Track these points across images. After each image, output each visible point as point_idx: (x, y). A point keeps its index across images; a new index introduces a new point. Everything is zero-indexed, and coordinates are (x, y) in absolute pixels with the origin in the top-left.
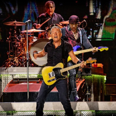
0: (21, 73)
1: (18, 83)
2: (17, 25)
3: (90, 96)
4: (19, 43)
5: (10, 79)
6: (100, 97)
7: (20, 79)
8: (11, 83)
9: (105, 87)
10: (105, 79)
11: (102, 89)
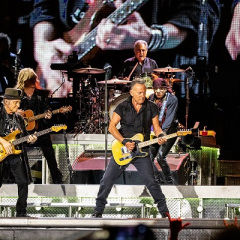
0: (96, 143)
1: (92, 156)
2: (92, 72)
3: (196, 177)
4: (94, 99)
5: (81, 150)
6: (210, 179)
7: (95, 152)
8: (82, 156)
9: (217, 165)
10: (218, 153)
11: (213, 168)
